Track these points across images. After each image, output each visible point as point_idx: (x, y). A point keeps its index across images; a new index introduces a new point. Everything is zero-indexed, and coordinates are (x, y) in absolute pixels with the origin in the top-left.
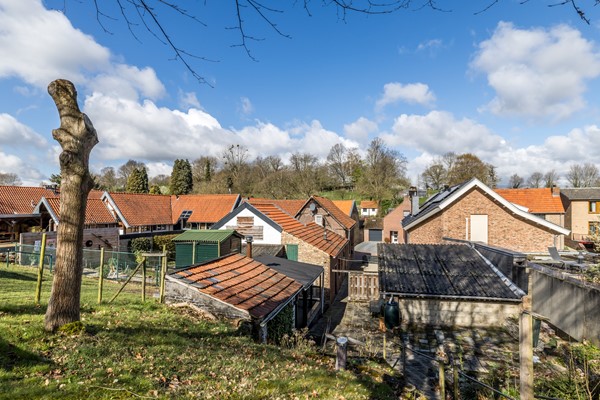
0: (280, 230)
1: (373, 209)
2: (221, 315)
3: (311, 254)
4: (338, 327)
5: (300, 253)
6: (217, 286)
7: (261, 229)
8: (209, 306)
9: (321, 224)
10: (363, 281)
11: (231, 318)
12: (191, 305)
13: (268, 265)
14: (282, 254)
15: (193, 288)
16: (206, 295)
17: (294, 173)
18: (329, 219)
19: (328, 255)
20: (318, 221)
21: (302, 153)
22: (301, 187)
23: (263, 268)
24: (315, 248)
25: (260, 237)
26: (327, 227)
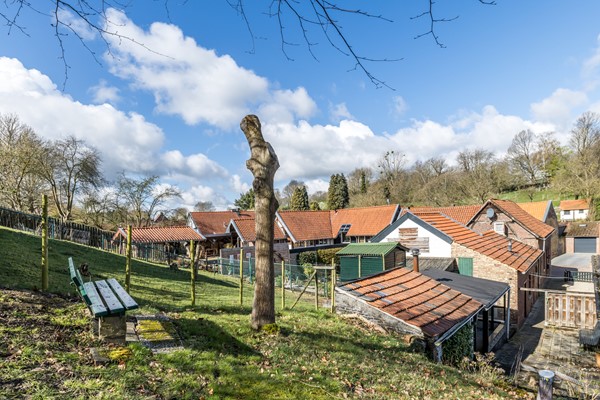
0: (449, 241)
1: (581, 210)
2: (390, 328)
3: (489, 268)
4: (530, 356)
5: (475, 267)
6: (385, 299)
7: (426, 241)
8: (379, 319)
9: (502, 233)
10: (568, 304)
11: (401, 333)
12: (361, 317)
13: (438, 280)
14: (454, 268)
15: (362, 300)
16: (375, 308)
17: (463, 174)
18: (515, 226)
19: (515, 270)
20: (498, 228)
21: (472, 149)
22: (472, 191)
23: (433, 283)
24: (496, 262)
25: (426, 249)
26: (510, 237)
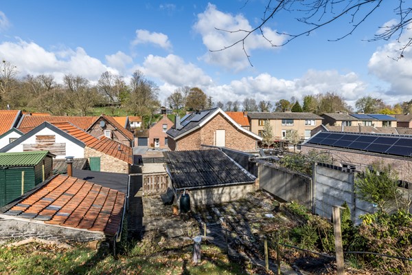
0: (83, 145)
1: (138, 123)
2: (72, 241)
3: (114, 165)
5: (102, 163)
6: (61, 213)
7: (63, 146)
8: (59, 236)
9: (109, 137)
10: (153, 180)
11: (84, 242)
12: (37, 240)
13: (85, 179)
14: (87, 167)
15: (39, 222)
16: (55, 225)
18: (117, 133)
19: (127, 163)
20: (107, 134)
23: (81, 182)
24: (115, 159)
25: (63, 152)
26: (115, 140)
